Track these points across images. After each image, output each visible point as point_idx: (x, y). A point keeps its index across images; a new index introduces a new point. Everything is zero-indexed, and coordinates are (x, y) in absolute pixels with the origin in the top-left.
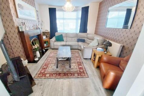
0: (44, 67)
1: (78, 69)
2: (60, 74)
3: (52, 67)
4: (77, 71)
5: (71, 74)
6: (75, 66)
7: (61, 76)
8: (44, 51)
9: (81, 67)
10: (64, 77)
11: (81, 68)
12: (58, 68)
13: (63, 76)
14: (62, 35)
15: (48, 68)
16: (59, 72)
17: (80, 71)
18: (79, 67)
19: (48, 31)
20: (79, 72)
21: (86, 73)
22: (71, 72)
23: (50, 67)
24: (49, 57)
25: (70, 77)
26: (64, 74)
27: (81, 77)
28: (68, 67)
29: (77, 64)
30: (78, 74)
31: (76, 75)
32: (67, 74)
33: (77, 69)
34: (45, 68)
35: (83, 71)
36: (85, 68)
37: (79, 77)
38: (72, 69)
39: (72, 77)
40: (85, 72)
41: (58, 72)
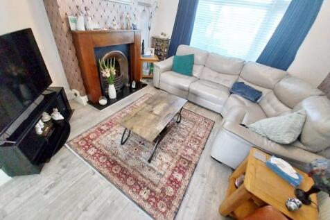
0: (103, 128)
1: (164, 180)
2: (115, 163)
3: (115, 135)
4: (156, 186)
5: (136, 180)
6: (165, 167)
7: (111, 172)
8: (134, 86)
9: (179, 177)
10: (116, 180)
11: (175, 180)
12: (123, 146)
13: (114, 174)
15: (105, 134)
16: (115, 158)
17: (163, 190)
18: (172, 176)
19: (165, 35)
20: (158, 190)
21: (174, 209)
22: (140, 177)
23: (114, 133)
25: (126, 188)
26: (123, 169)
27: (152, 211)
28: (145, 155)
29: (175, 161)
30: (150, 196)
31: (145, 194)
32: (128, 176)
33: (162, 176)
34: (101, 130)
35: (173, 197)
36: (186, 191)
37: (147, 207)
38: (151, 169)
39: (130, 192)
40: (175, 203)
41: (117, 156)
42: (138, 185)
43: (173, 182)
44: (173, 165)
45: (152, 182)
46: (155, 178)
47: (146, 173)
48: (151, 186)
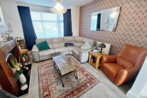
1: (85, 77)
2: (72, 92)
3: (56, 89)
4: (87, 80)
5: (83, 86)
6: (81, 75)
7: (76, 95)
10: (80, 94)
11: (86, 74)
12: (65, 86)
13: (78, 94)
14: (46, 42)
15: (52, 94)
16: (70, 92)
18: (85, 75)
20: (88, 80)
21: (94, 78)
22: (82, 84)
23: (54, 89)
24: (40, 75)
25: (85, 90)
26: (77, 89)
27: (94, 84)
28: (74, 79)
29: (80, 72)
30: (90, 83)
31: (89, 85)
32: (80, 88)
33: (84, 77)
34: (47, 95)
35: (91, 77)
36: (90, 73)
37: (93, 85)
38: (80, 79)
39: (87, 89)
40: (93, 77)
41: (69, 91)
42: (85, 86)
43: (87, 75)
44: (81, 73)
45: (85, 81)
46: (84, 79)
47: (81, 82)
48: (86, 82)
